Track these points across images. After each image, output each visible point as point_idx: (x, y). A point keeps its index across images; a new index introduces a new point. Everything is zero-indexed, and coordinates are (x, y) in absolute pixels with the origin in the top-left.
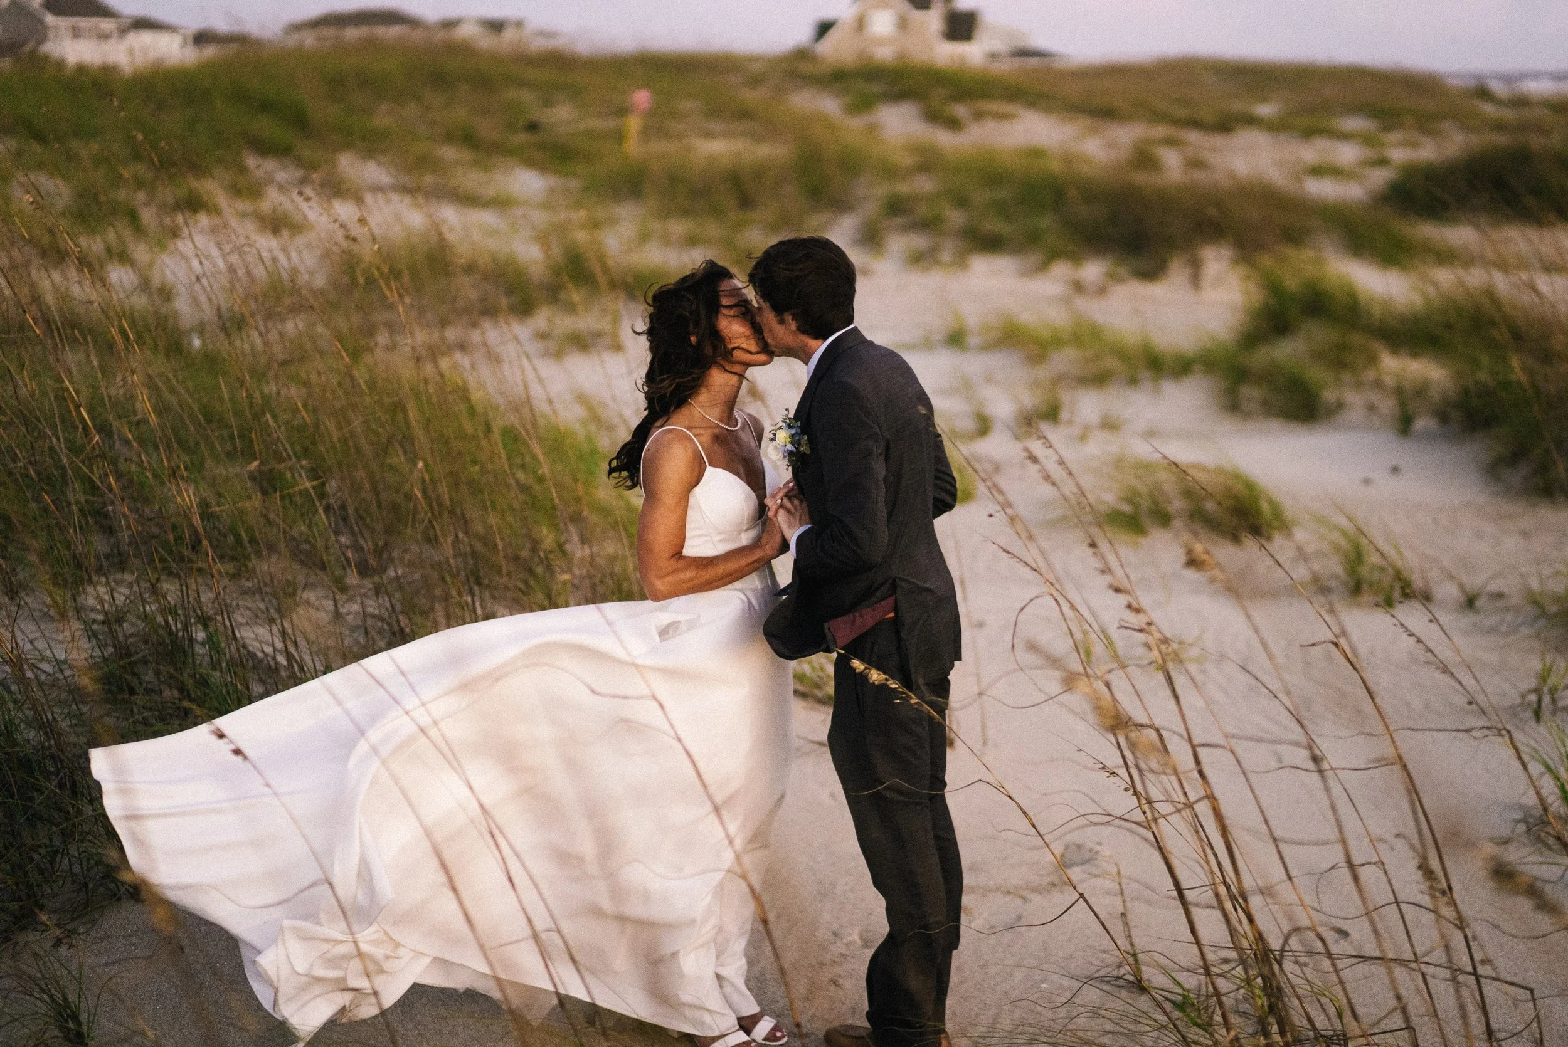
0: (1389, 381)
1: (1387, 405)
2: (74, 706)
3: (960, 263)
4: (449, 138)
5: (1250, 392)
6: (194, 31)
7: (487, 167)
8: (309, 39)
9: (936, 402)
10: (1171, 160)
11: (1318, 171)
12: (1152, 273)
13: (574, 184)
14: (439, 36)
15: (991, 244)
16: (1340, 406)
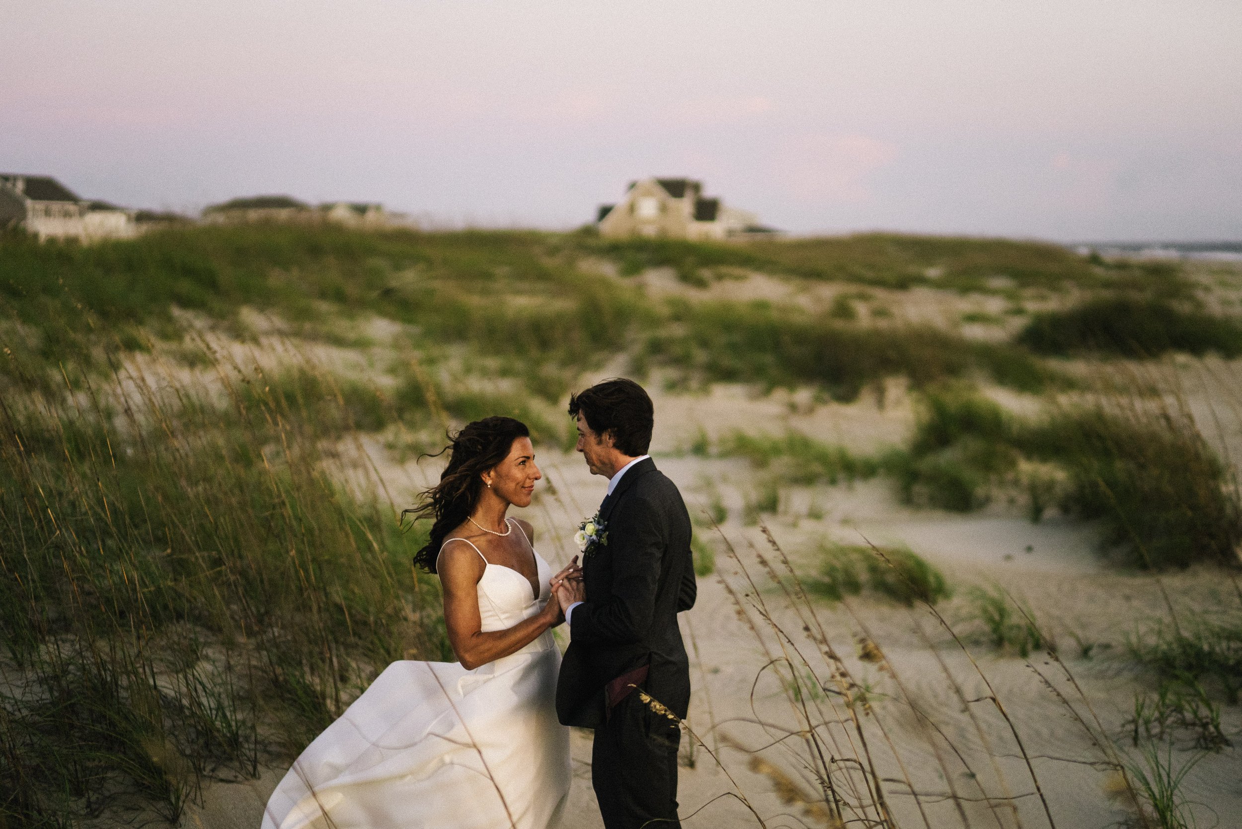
0: (1025, 480)
1: (1023, 499)
2: (28, 737)
3: (704, 389)
4: (323, 295)
5: (919, 489)
6: (136, 211)
7: (351, 317)
8: (221, 219)
9: (687, 497)
10: (862, 309)
11: (972, 318)
12: (847, 397)
13: (415, 330)
14: (317, 217)
15: (728, 376)
16: (988, 500)
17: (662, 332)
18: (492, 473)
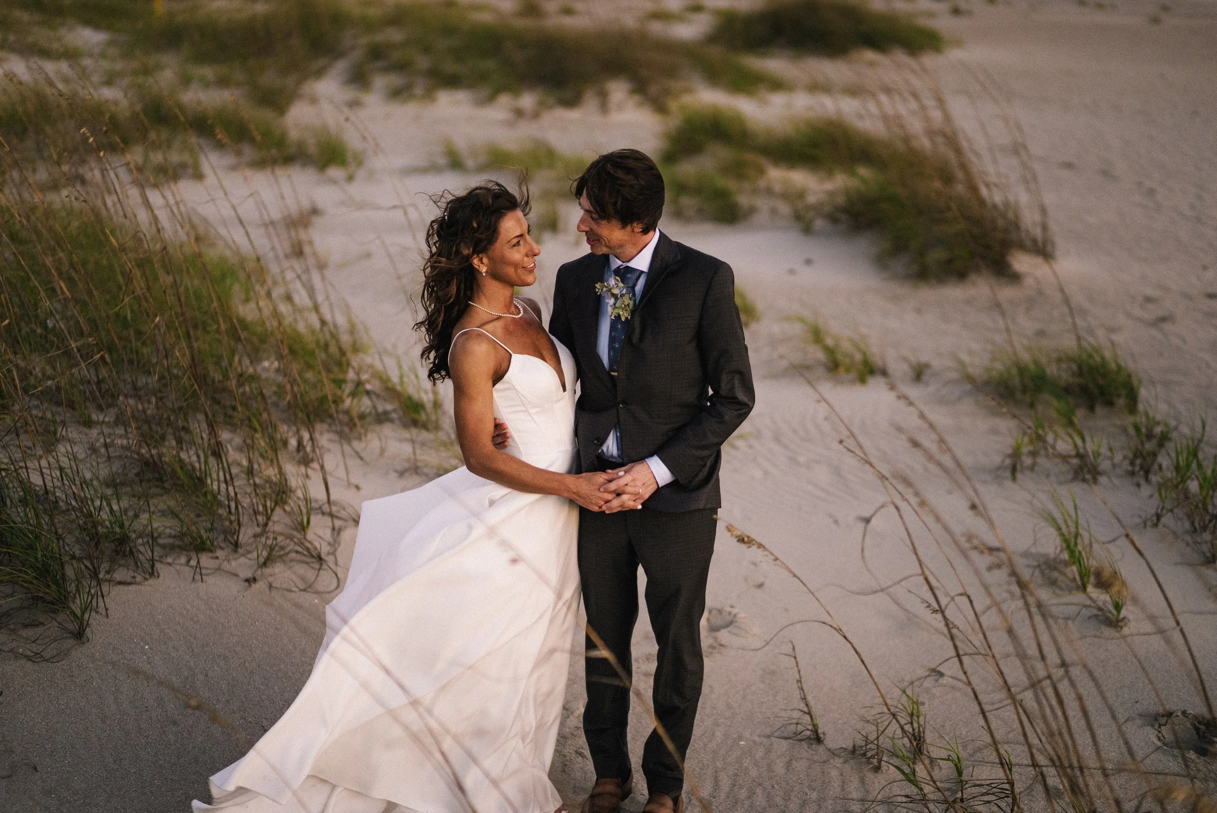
1: (784, 209)
3: (429, 95)
7: (54, 26)
10: (549, 7)
11: (656, 16)
12: (572, 102)
13: (124, 38)
15: (452, 82)
16: (752, 211)
17: (379, 38)
18: (485, 260)
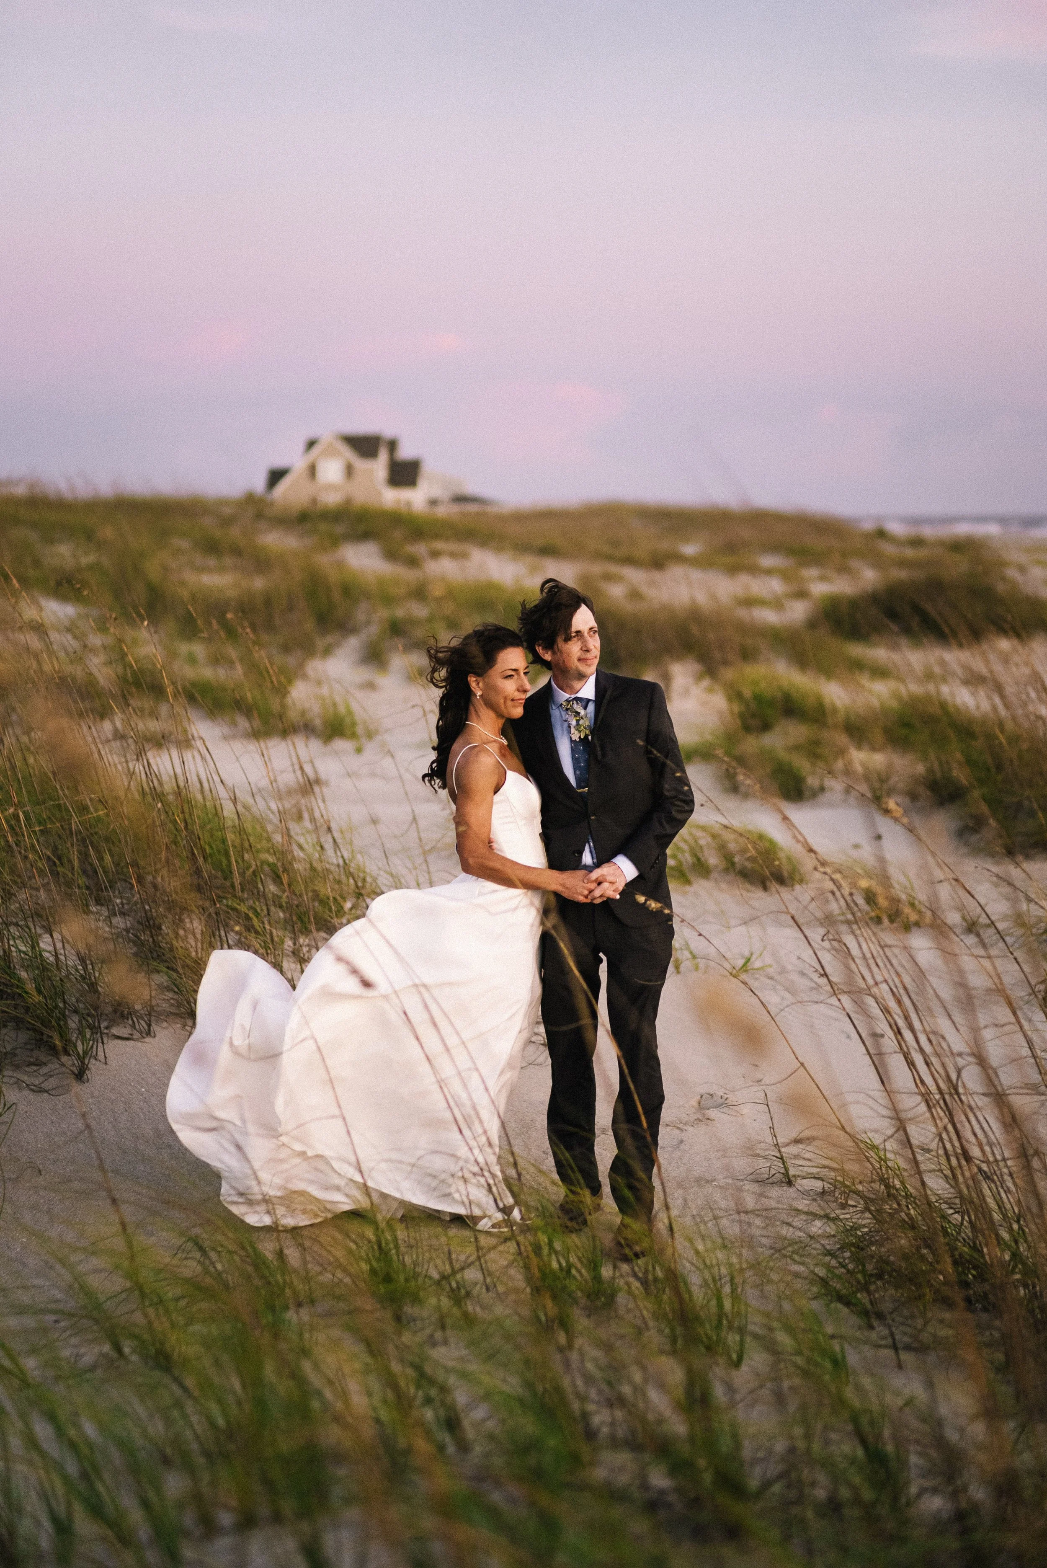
0: (859, 770)
1: (860, 788)
5: (747, 779)
10: (616, 592)
16: (821, 789)
17: (400, 613)
18: (481, 684)
